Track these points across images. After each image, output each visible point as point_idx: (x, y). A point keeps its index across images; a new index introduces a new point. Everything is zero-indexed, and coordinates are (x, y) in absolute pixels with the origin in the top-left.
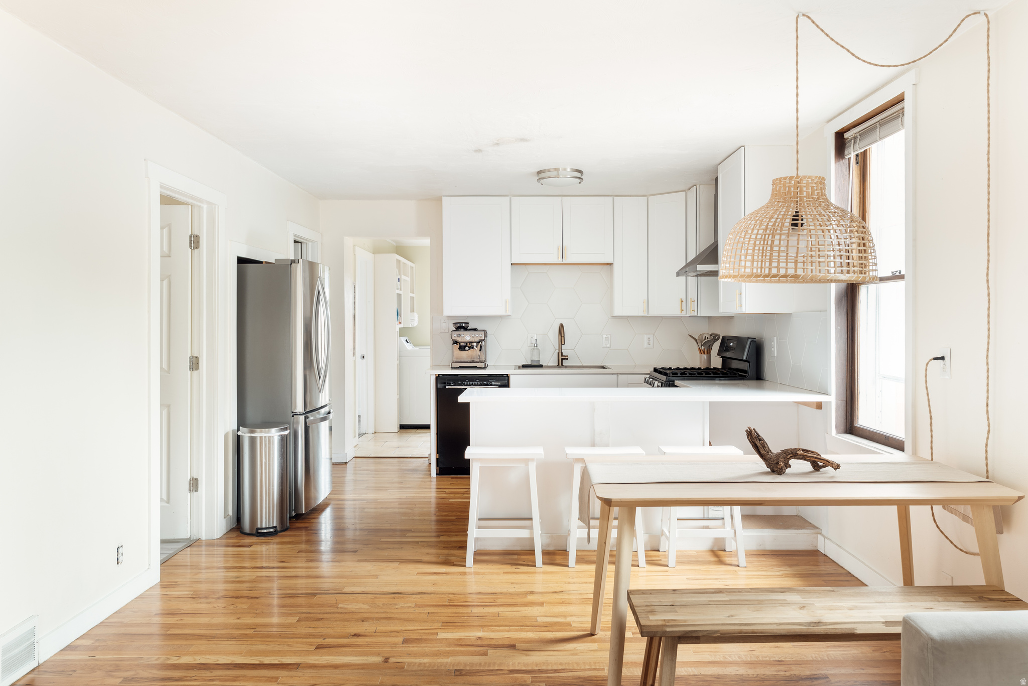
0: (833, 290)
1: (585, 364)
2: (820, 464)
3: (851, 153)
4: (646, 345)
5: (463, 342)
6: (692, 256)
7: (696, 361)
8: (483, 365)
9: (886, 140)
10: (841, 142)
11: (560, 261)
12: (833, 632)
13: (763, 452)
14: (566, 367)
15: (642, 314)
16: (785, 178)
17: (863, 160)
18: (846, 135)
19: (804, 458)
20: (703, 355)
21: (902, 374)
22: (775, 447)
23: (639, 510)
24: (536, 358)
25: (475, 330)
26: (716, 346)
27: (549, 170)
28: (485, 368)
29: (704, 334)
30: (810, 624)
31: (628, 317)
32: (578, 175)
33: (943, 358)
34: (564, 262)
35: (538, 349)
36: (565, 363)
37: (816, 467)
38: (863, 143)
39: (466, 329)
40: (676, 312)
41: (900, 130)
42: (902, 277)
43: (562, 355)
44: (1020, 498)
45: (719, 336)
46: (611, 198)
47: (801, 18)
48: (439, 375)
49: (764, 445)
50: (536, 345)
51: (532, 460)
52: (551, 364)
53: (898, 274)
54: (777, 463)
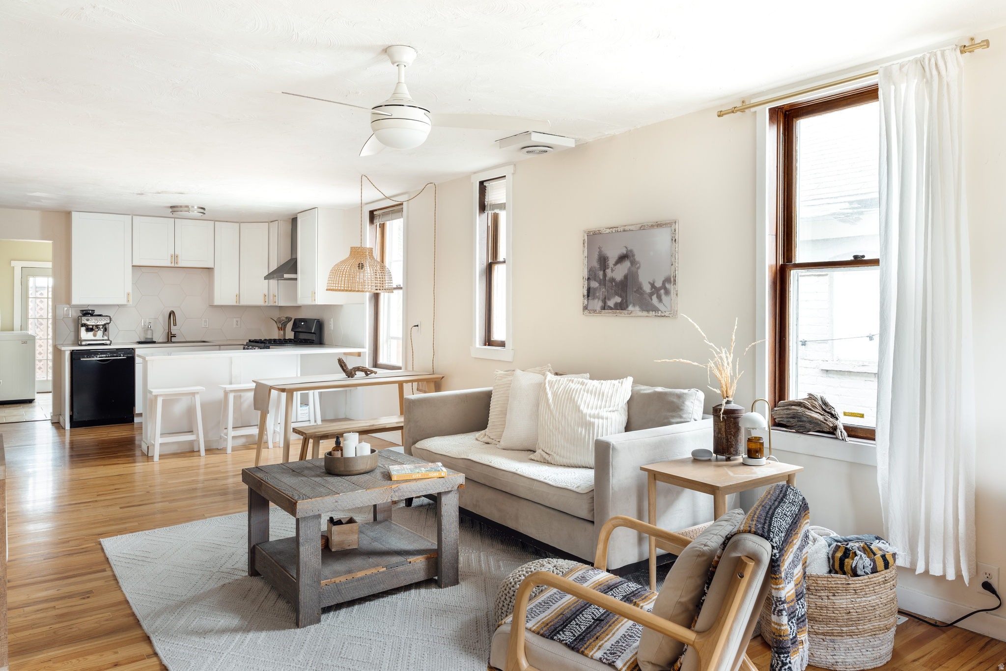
0: (368, 295)
1: (188, 340)
2: (369, 373)
3: (377, 222)
4: (235, 326)
5: (91, 325)
6: (274, 267)
7: (276, 335)
8: (108, 342)
9: (394, 221)
10: (372, 216)
11: (173, 265)
12: (378, 428)
13: (345, 368)
14: (174, 342)
15: (235, 304)
16: (357, 247)
17: (383, 226)
18: (375, 213)
19: (362, 370)
20: (281, 331)
21: (400, 335)
22: (350, 367)
23: (295, 393)
24: (150, 337)
25: (100, 315)
26: (290, 325)
27: (181, 207)
28: (110, 344)
29: (281, 317)
30: (370, 426)
31: (222, 306)
32: (202, 211)
33: (417, 326)
34: (176, 265)
35: (151, 330)
36: (174, 339)
37: (367, 374)
38: (383, 219)
39: (92, 315)
40: (260, 302)
41: (400, 218)
42: (401, 288)
43: (171, 334)
44: (443, 377)
45: (291, 319)
46: (213, 222)
47: (363, 177)
48: (73, 350)
49: (345, 365)
50: (149, 327)
51: (198, 393)
52: (160, 341)
53: (399, 286)
54: (351, 373)
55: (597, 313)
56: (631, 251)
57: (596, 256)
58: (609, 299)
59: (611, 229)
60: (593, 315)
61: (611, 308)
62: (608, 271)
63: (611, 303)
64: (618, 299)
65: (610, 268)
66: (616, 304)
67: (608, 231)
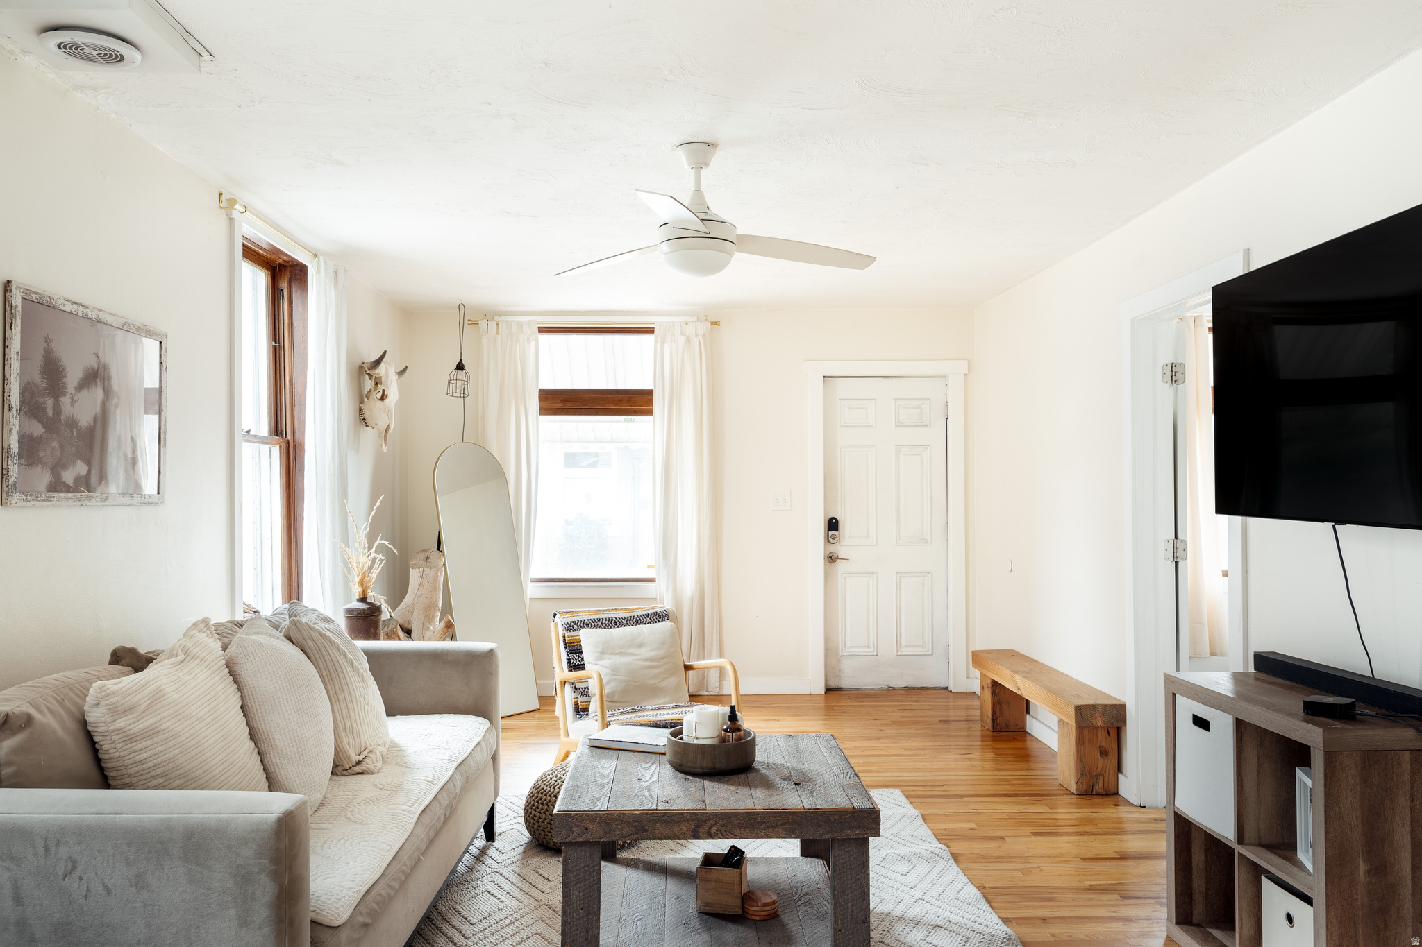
55: (43, 501)
56: (105, 367)
57: (38, 360)
58: (65, 467)
59: (75, 306)
60: (34, 506)
61: (68, 489)
62: (65, 400)
63: (68, 476)
64: (81, 468)
65: (68, 396)
66: (78, 480)
67: (69, 307)
